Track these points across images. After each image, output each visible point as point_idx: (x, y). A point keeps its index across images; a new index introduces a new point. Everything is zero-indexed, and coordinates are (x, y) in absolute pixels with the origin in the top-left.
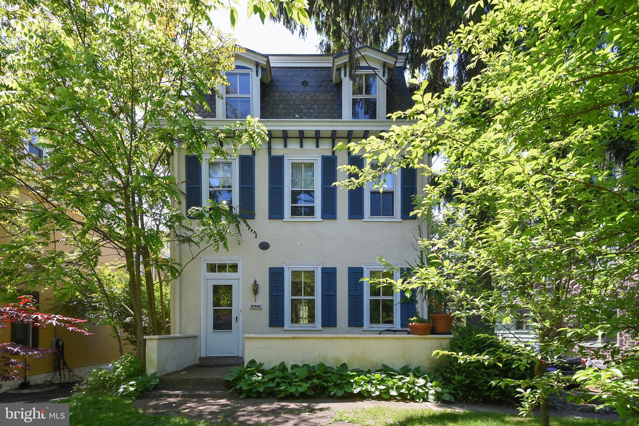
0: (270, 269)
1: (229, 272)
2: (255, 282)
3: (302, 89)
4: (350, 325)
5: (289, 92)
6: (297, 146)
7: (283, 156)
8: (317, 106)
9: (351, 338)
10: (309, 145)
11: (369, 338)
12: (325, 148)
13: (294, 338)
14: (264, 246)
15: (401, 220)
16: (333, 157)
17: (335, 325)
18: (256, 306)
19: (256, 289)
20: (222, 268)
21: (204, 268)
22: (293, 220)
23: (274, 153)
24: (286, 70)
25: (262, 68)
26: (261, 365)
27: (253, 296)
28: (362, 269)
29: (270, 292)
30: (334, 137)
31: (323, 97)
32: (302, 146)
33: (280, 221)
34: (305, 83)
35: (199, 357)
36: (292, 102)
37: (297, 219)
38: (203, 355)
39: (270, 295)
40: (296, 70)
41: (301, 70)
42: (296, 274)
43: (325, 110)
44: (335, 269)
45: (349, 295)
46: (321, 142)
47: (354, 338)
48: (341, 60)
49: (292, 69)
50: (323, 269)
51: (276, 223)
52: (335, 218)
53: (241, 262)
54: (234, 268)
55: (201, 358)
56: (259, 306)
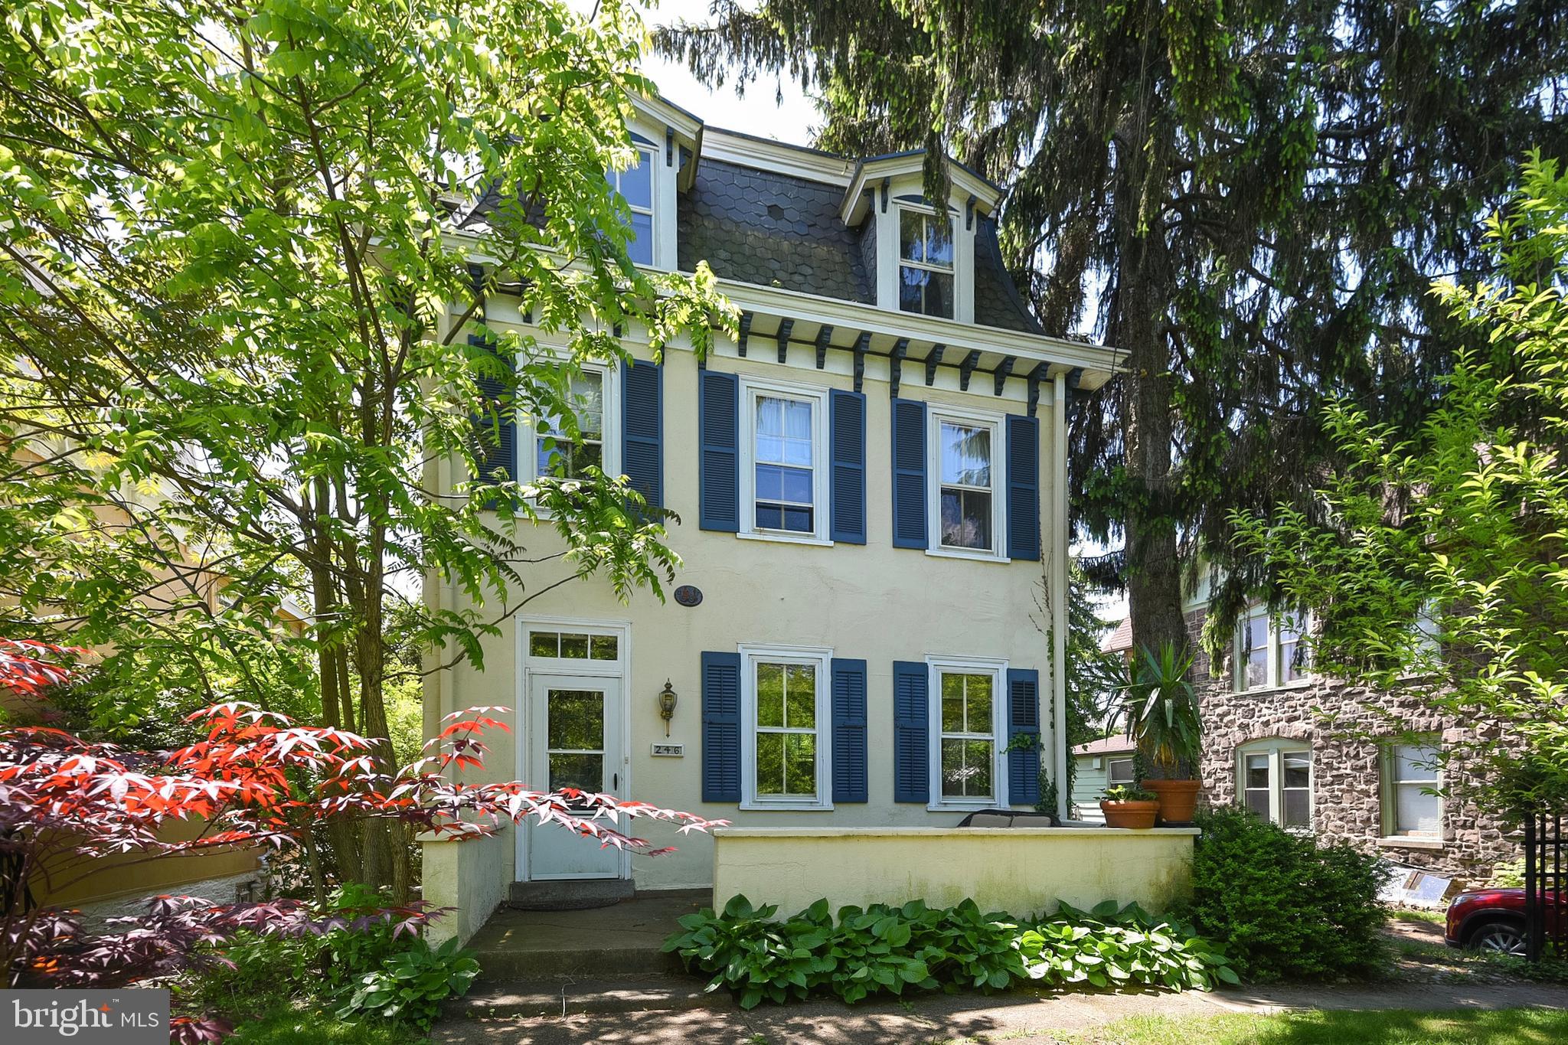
0: (706, 656)
1: (593, 656)
2: (668, 686)
3: (768, 221)
4: (898, 799)
5: (737, 224)
6: (772, 358)
7: (737, 376)
8: (810, 271)
9: (983, 836)
10: (800, 359)
11: (1024, 836)
12: (839, 371)
13: (846, 837)
14: (689, 597)
15: (1009, 560)
16: (856, 395)
17: (863, 799)
18: (667, 749)
19: (667, 708)
20: (574, 646)
21: (524, 644)
22: (761, 537)
23: (713, 366)
24: (729, 169)
25: (682, 149)
26: (768, 910)
27: (660, 723)
28: (925, 666)
29: (704, 713)
30: (861, 347)
31: (822, 251)
32: (782, 359)
33: (728, 537)
34: (774, 211)
35: (508, 881)
36: (747, 251)
37: (770, 535)
38: (522, 876)
39: (704, 722)
40: (752, 174)
41: (764, 176)
42: (767, 672)
43: (830, 283)
44: (863, 664)
45: (896, 726)
46: (830, 356)
47: (991, 836)
48: (877, 171)
49: (744, 172)
50: (835, 662)
51: (719, 542)
52: (862, 542)
53: (628, 636)
54: (607, 649)
55: (515, 886)
56: (677, 749)
